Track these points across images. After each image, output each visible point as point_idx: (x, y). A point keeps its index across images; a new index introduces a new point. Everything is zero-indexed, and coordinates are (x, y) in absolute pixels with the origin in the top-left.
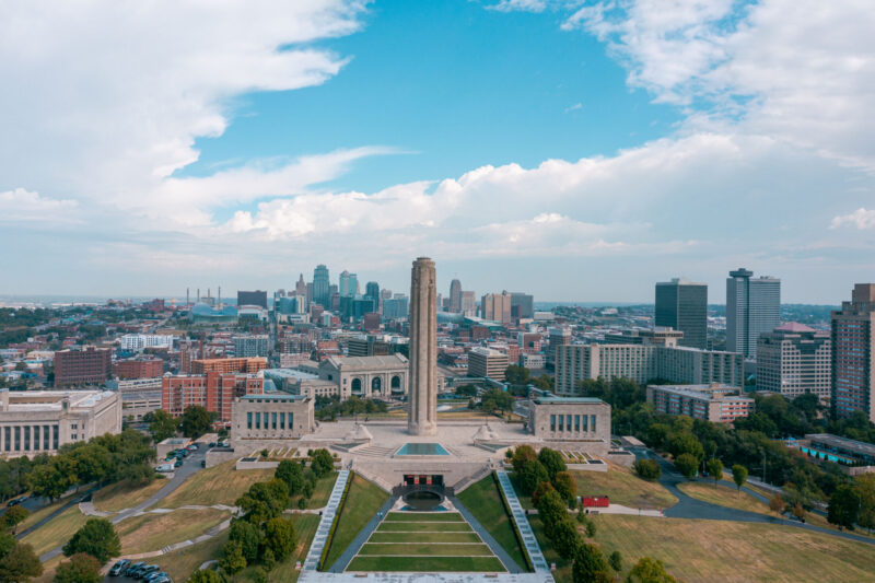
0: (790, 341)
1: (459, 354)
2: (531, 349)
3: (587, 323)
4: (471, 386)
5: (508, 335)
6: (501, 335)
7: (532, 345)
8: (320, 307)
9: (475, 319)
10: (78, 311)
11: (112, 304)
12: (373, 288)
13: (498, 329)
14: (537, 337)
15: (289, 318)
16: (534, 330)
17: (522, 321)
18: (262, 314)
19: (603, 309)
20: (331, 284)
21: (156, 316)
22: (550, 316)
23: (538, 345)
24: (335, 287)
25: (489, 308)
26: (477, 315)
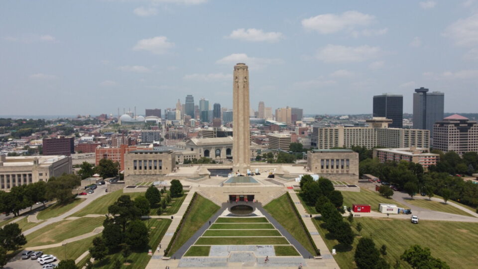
0: (453, 125)
1: (264, 138)
2: (303, 135)
3: (332, 123)
4: (271, 153)
5: (290, 129)
6: (287, 129)
7: (303, 133)
8: (189, 116)
9: (272, 121)
10: (61, 121)
11: (79, 117)
12: (217, 107)
13: (284, 126)
14: (306, 129)
15: (172, 122)
16: (304, 126)
17: (298, 122)
18: (159, 120)
19: (340, 116)
20: (195, 105)
21: (102, 122)
22: (313, 120)
23: (306, 133)
24: (197, 107)
25: (279, 116)
26: (273, 120)
